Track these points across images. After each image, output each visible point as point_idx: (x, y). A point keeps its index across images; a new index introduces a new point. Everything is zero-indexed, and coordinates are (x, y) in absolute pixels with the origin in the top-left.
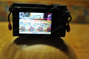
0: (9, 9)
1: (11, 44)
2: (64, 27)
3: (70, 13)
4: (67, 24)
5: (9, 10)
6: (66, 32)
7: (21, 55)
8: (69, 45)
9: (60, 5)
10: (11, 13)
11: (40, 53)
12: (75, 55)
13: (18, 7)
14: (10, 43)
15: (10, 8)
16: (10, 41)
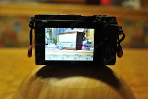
0: (29, 24)
1: (33, 77)
2: (113, 50)
3: (121, 28)
4: (118, 45)
5: (30, 26)
6: (117, 57)
7: (49, 92)
8: (121, 78)
9: (106, 16)
10: (33, 30)
11: (78, 89)
12: (132, 94)
13: (43, 21)
14: (30, 76)
15: (31, 22)
16: (31, 73)
